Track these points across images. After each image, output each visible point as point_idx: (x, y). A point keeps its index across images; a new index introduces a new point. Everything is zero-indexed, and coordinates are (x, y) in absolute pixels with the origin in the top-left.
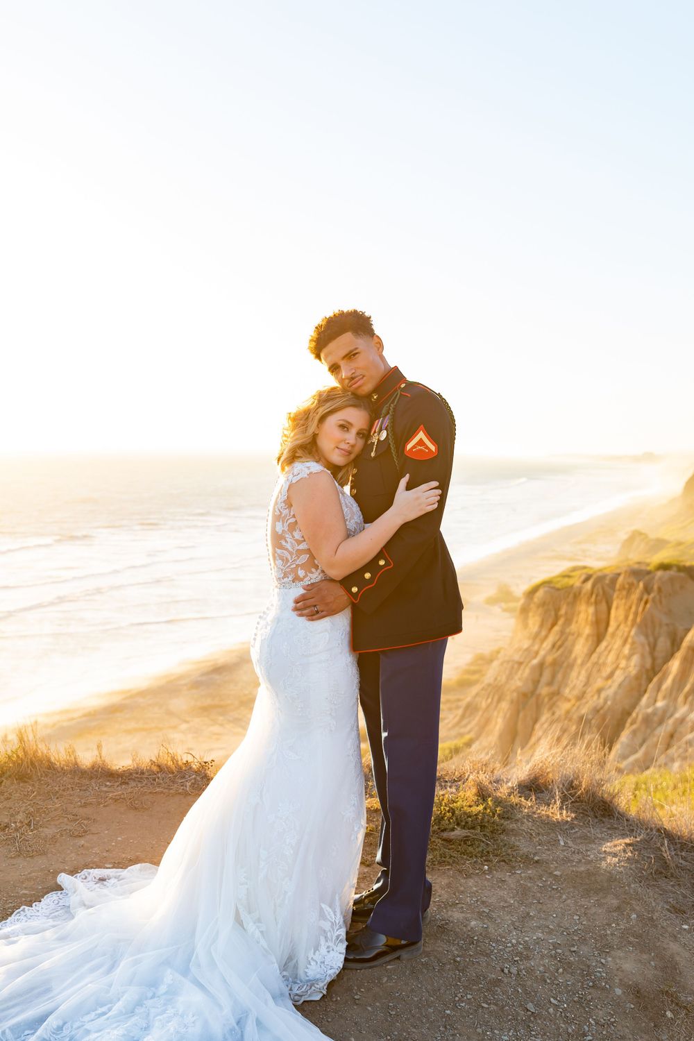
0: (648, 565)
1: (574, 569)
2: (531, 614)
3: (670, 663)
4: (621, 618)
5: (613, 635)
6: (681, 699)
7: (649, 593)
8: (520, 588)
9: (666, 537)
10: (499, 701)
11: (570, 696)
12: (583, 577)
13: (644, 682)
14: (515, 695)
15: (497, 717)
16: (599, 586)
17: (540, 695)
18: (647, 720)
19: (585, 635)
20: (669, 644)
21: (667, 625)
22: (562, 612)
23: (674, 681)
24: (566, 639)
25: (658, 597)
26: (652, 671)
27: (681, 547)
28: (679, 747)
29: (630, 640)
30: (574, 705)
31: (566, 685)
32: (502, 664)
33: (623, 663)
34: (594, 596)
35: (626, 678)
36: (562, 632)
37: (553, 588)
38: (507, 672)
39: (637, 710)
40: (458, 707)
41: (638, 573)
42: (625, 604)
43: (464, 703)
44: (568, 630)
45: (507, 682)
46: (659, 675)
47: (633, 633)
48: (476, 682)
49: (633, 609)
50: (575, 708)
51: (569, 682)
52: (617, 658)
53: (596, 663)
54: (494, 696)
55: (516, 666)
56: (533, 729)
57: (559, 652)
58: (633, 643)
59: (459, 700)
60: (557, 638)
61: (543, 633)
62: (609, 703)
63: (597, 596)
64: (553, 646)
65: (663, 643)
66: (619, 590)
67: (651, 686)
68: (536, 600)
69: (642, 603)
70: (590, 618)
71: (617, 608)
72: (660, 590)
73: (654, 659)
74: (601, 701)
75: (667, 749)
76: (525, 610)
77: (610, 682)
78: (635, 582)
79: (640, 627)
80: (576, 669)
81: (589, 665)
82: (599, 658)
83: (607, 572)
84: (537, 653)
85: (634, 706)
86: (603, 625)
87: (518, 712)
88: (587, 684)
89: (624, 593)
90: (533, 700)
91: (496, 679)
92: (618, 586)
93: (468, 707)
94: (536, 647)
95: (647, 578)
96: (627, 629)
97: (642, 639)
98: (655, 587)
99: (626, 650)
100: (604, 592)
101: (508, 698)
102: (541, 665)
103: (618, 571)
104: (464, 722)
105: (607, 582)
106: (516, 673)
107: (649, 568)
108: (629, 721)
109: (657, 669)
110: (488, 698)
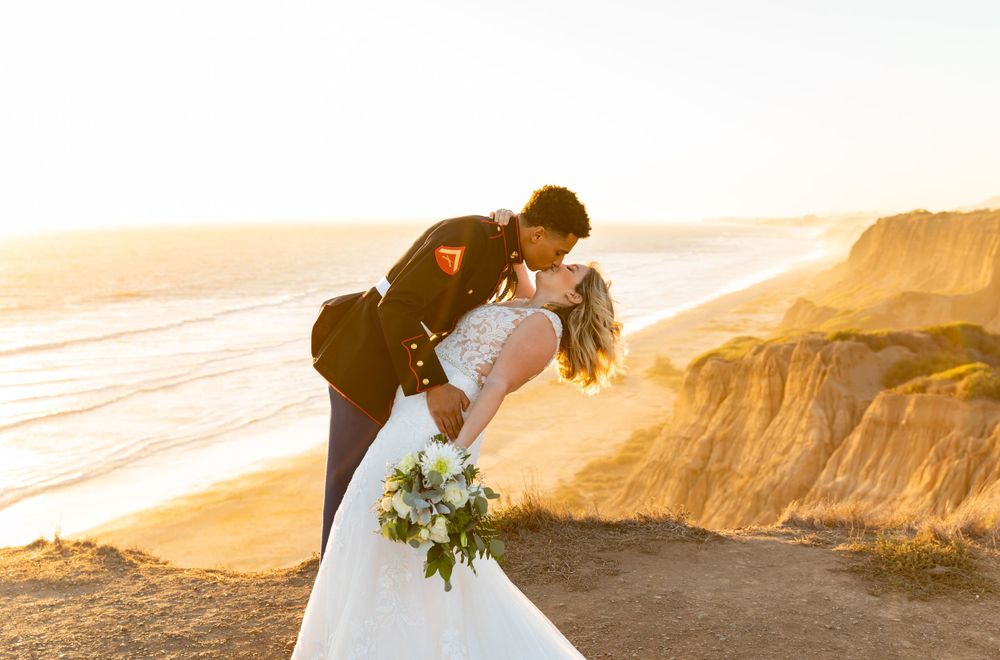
0: (823, 335)
1: (739, 340)
2: (698, 388)
3: (851, 437)
4: (797, 389)
5: (789, 408)
6: (862, 472)
7: (827, 365)
8: (682, 362)
9: (833, 305)
10: (666, 478)
11: (742, 473)
12: (755, 348)
13: (822, 456)
14: (684, 471)
15: (664, 496)
16: (772, 358)
17: (710, 471)
19: (757, 409)
20: (848, 417)
21: (846, 397)
22: (733, 384)
23: (854, 455)
24: (737, 414)
25: (836, 369)
26: (831, 445)
27: (850, 316)
29: (807, 413)
30: (747, 482)
31: (738, 461)
32: (668, 440)
33: (800, 438)
34: (767, 368)
35: (803, 453)
36: (733, 407)
37: (721, 360)
38: (674, 448)
39: (815, 486)
40: (620, 486)
41: (816, 344)
42: (801, 375)
43: (628, 481)
44: (739, 405)
45: (673, 460)
46: (839, 449)
47: (810, 405)
48: (637, 460)
49: (810, 382)
50: (749, 484)
51: (742, 457)
52: (794, 432)
53: (771, 437)
54: (660, 472)
55: (683, 442)
56: (703, 507)
57: (731, 427)
58: (811, 416)
59: (620, 478)
60: (728, 412)
61: (712, 408)
62: (786, 479)
63: (770, 368)
64: (724, 421)
65: (842, 416)
66: (794, 361)
67: (830, 460)
68: (703, 373)
69: (820, 375)
70: (762, 391)
71: (792, 381)
72: (838, 361)
73: (832, 433)
74: (777, 477)
76: (690, 385)
77: (786, 457)
78: (812, 353)
79: (817, 399)
80: (749, 444)
81: (763, 439)
82: (773, 432)
83: (779, 342)
84: (706, 428)
85: (812, 481)
86: (777, 398)
87: (688, 489)
88: (761, 460)
89: (800, 364)
90: (703, 476)
91: (661, 456)
92: (793, 357)
93: (631, 485)
94: (704, 423)
95: (825, 348)
96: (803, 402)
97: (821, 412)
98: (833, 358)
99: (804, 424)
100: (778, 365)
101: (676, 475)
102: (711, 442)
103: (792, 342)
104: (629, 501)
105: (781, 353)
106: (683, 450)
107: (826, 338)
108: (807, 496)
109: (836, 443)
110: (653, 476)
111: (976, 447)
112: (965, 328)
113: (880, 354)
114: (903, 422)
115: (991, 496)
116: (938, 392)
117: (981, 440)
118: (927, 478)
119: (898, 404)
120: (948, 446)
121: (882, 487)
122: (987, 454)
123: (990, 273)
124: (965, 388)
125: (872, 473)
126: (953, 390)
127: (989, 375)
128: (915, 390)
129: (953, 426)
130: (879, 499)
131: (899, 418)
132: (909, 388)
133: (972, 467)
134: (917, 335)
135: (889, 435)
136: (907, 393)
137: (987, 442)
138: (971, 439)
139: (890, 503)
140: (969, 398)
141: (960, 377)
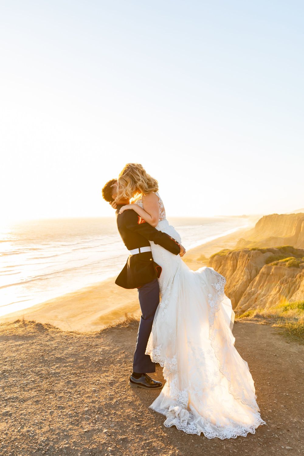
0: (248, 249)
1: (224, 250)
2: (213, 264)
3: (256, 278)
4: (241, 264)
5: (238, 269)
6: (259, 288)
7: (249, 258)
8: (208, 256)
9: (250, 240)
12: (229, 252)
13: (248, 283)
16: (234, 255)
18: (249, 294)
19: (229, 270)
20: (255, 272)
21: (255, 266)
22: (223, 263)
23: (257, 282)
25: (252, 258)
26: (250, 280)
27: (255, 243)
28: (259, 302)
30: (227, 290)
33: (242, 278)
34: (232, 258)
35: (242, 282)
36: (223, 269)
37: (219, 256)
39: (246, 291)
41: (246, 251)
42: (242, 260)
44: (224, 268)
46: (253, 281)
47: (245, 269)
49: (245, 262)
52: (240, 276)
53: (233, 278)
58: (245, 272)
60: (221, 270)
63: (233, 258)
65: (254, 272)
66: (240, 256)
67: (250, 284)
68: (214, 259)
69: (247, 260)
70: (231, 265)
71: (239, 262)
72: (253, 256)
73: (251, 276)
74: (235, 289)
75: (255, 303)
76: (210, 262)
77: (238, 283)
78: (245, 254)
79: (247, 267)
81: (231, 278)
82: (234, 276)
83: (236, 251)
85: (245, 290)
86: (235, 267)
89: (242, 257)
95: (249, 253)
96: (243, 268)
97: (247, 270)
98: (251, 255)
99: (243, 274)
100: (235, 257)
103: (240, 251)
105: (236, 254)
107: (249, 250)
108: (244, 294)
109: (252, 279)
111: (292, 281)
112: (288, 247)
113: (264, 254)
114: (271, 274)
115: (296, 295)
116: (281, 265)
117: (293, 279)
118: (277, 289)
119: (269, 268)
120: (284, 281)
121: (265, 292)
122: (295, 283)
123: (295, 232)
124: (289, 264)
125: (262, 288)
126: (285, 265)
127: (295, 260)
128: (274, 265)
129: (285, 275)
130: (264, 295)
131: (270, 272)
132: (273, 264)
133: (290, 286)
134: (275, 249)
135: (267, 277)
136: (272, 265)
137: (295, 279)
138: (290, 278)
139: (267, 296)
140: (289, 267)
141: (287, 261)
